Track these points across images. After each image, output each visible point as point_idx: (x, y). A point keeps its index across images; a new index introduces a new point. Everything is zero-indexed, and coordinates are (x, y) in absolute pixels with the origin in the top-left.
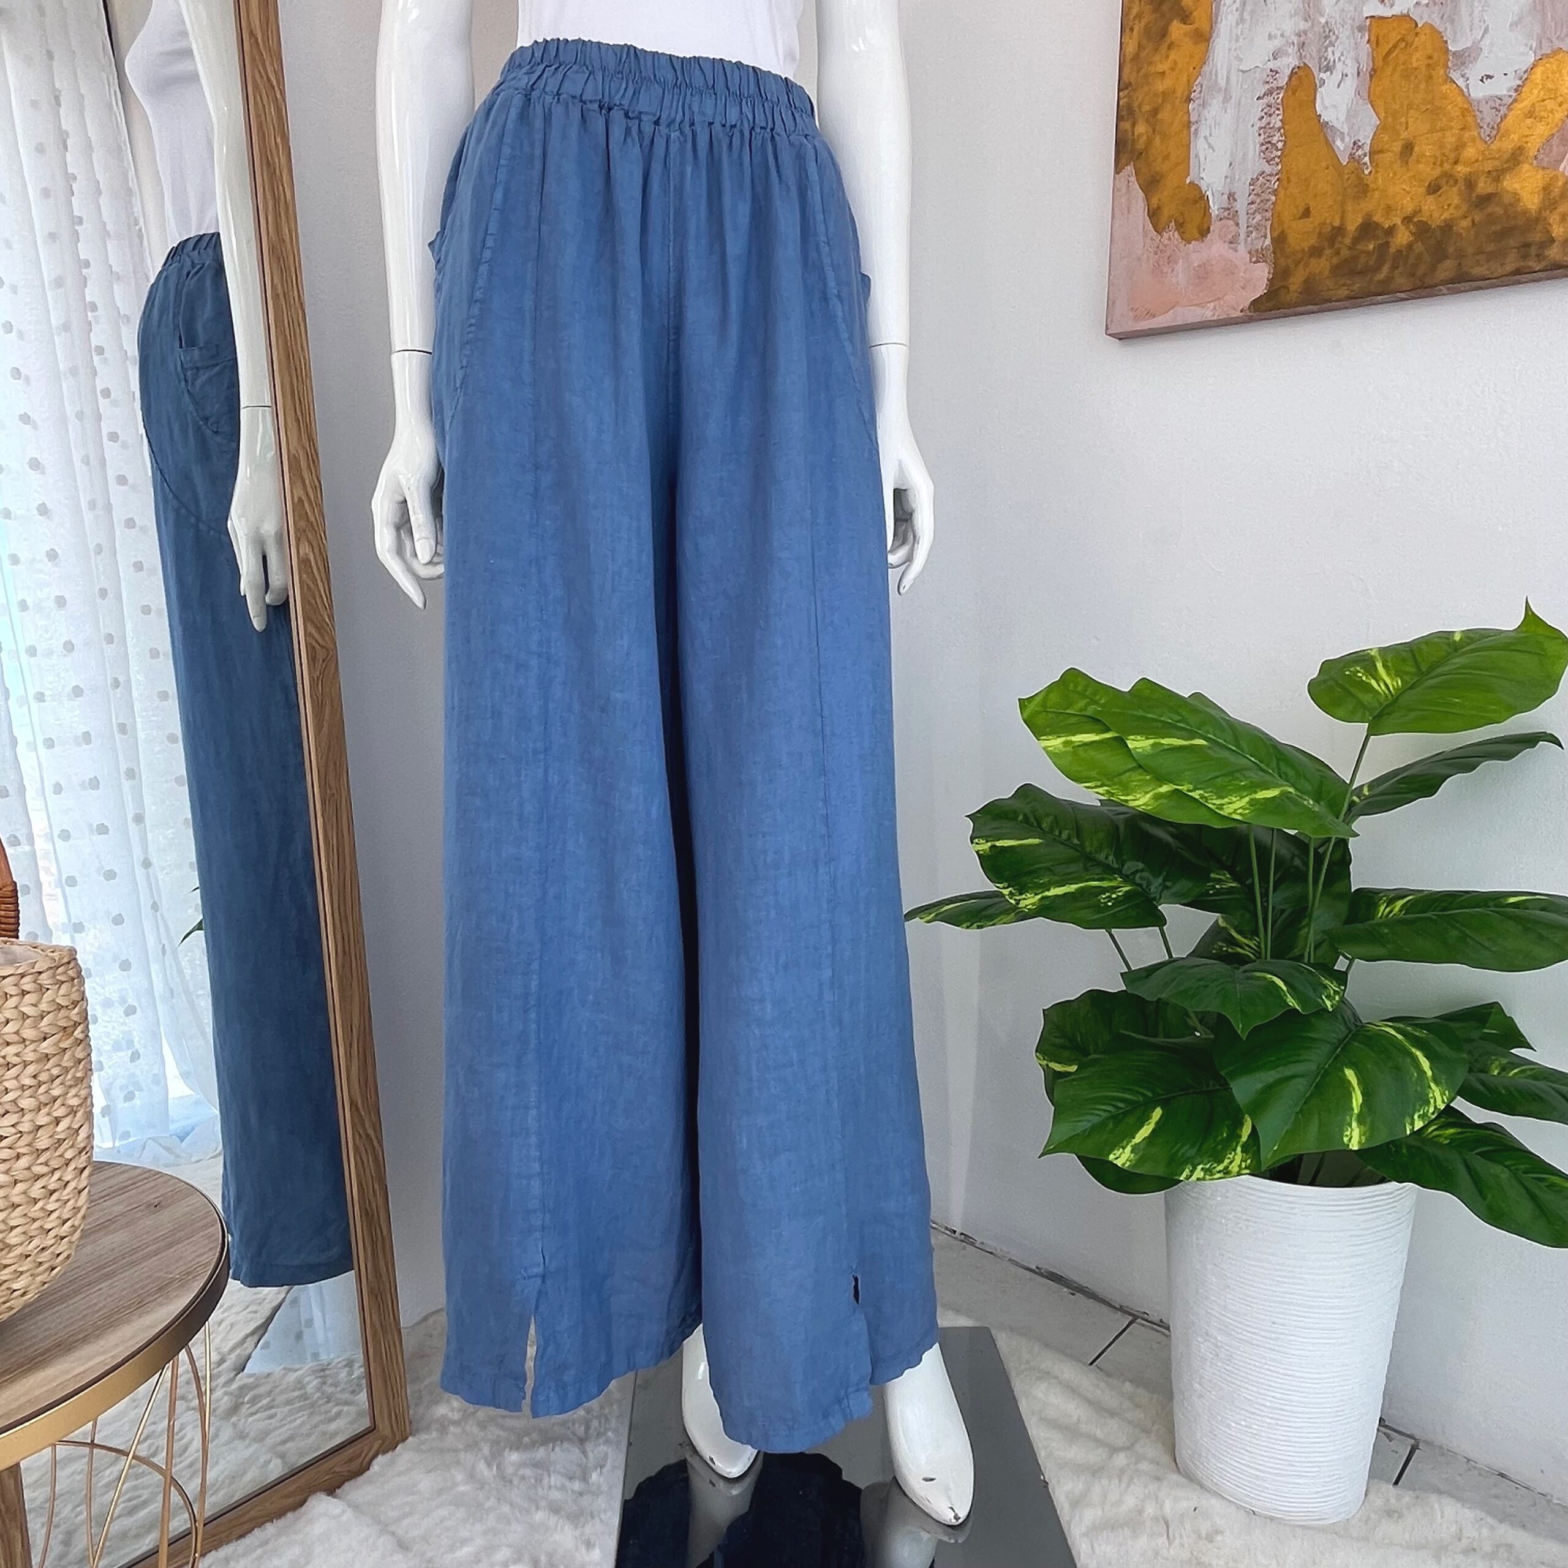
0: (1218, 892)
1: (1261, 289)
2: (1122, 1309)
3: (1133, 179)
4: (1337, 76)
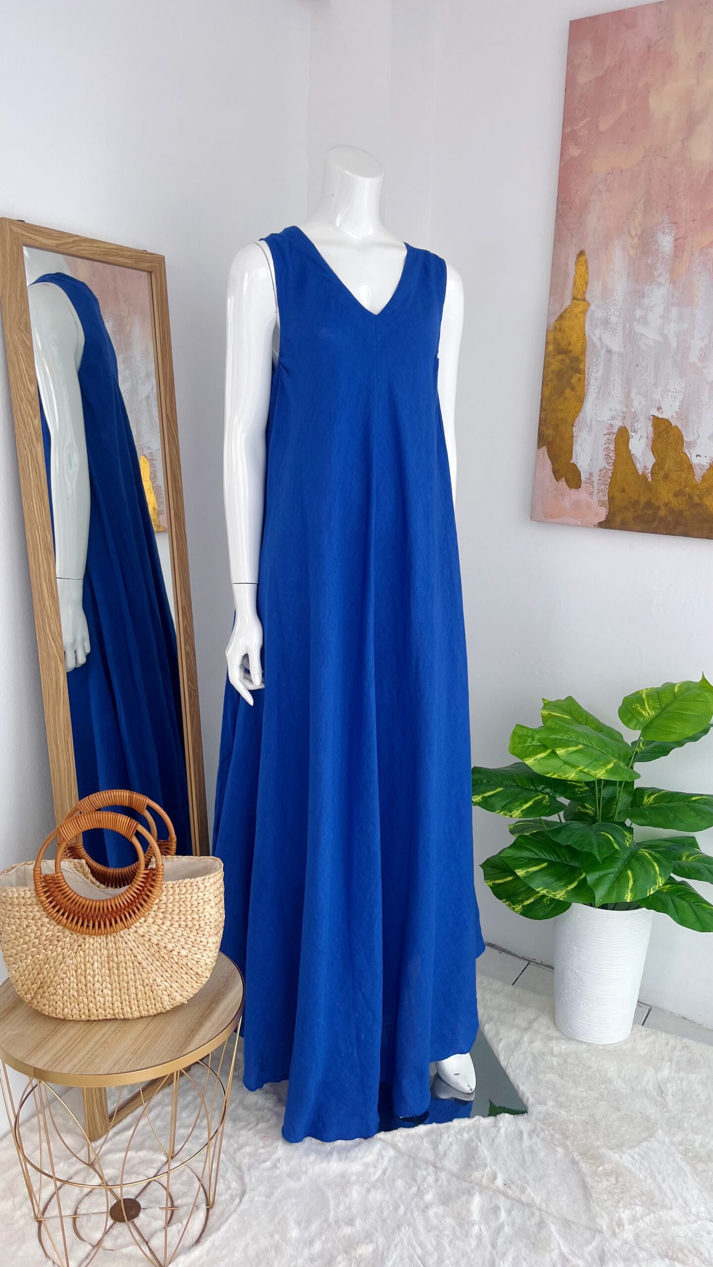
0: (582, 793)
1: (602, 518)
2: (523, 958)
3: (546, 453)
4: (638, 436)
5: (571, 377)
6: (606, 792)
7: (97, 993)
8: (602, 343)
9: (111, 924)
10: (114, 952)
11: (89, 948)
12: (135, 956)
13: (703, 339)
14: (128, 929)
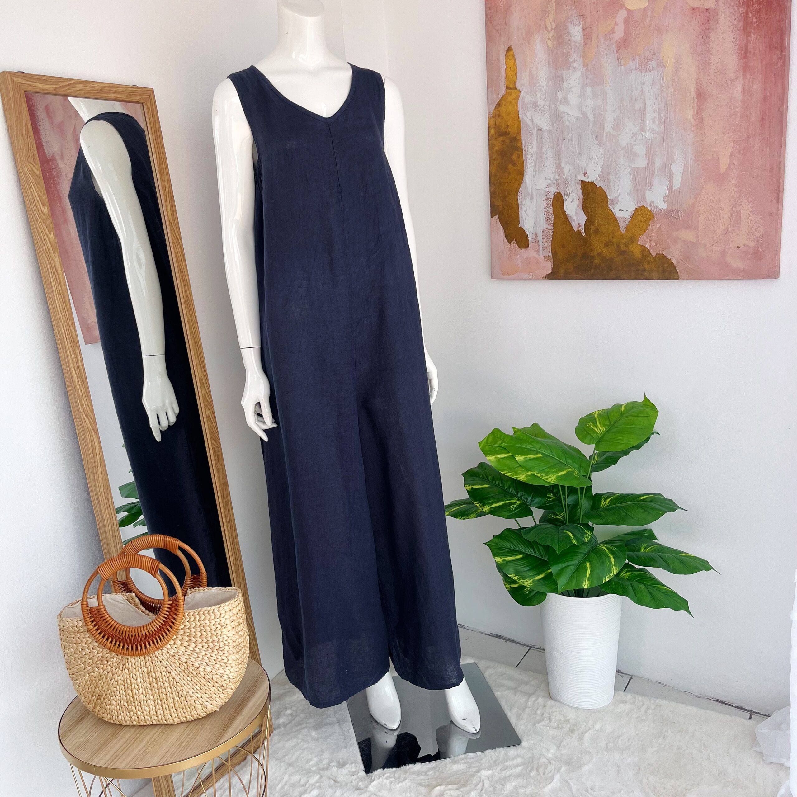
0: (549, 502)
1: (549, 271)
2: (524, 645)
3: (498, 221)
4: (571, 198)
5: (512, 154)
6: (569, 500)
7: (142, 703)
8: (533, 123)
9: (146, 647)
10: (152, 669)
11: (132, 666)
12: (169, 673)
13: (615, 111)
14: (161, 650)
